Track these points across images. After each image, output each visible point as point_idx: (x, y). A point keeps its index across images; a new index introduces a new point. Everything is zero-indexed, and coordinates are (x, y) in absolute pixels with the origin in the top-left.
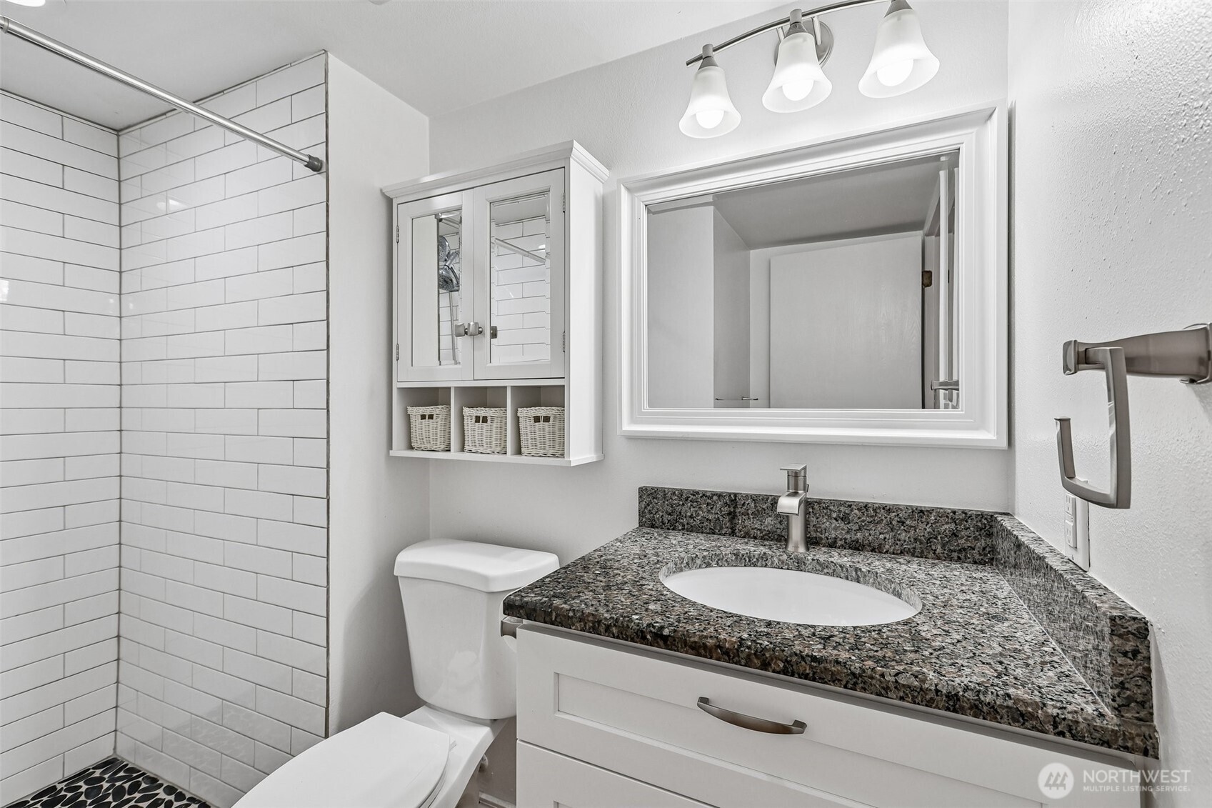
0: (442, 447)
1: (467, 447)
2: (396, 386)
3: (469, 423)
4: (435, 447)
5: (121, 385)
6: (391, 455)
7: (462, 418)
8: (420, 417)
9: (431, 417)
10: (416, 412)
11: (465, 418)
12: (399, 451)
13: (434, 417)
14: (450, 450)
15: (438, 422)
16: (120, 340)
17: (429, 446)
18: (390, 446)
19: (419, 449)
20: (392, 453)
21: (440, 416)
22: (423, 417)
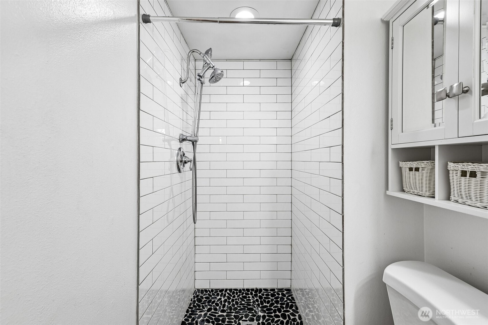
0: (428, 194)
1: (452, 197)
2: (391, 147)
3: (455, 178)
4: (421, 193)
5: (291, 153)
6: (387, 194)
7: (447, 173)
8: (408, 170)
9: (417, 169)
10: (405, 165)
11: (451, 172)
12: (394, 192)
13: (420, 170)
14: (434, 197)
15: (424, 174)
16: (291, 136)
17: (416, 191)
18: (387, 188)
19: (408, 192)
20: (388, 193)
21: (426, 169)
22: (411, 169)
